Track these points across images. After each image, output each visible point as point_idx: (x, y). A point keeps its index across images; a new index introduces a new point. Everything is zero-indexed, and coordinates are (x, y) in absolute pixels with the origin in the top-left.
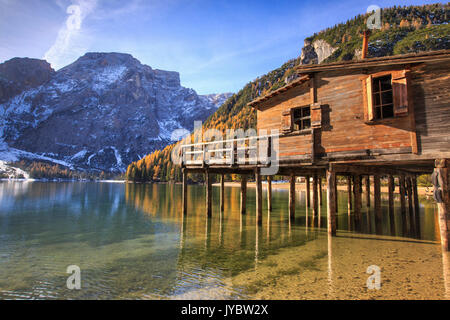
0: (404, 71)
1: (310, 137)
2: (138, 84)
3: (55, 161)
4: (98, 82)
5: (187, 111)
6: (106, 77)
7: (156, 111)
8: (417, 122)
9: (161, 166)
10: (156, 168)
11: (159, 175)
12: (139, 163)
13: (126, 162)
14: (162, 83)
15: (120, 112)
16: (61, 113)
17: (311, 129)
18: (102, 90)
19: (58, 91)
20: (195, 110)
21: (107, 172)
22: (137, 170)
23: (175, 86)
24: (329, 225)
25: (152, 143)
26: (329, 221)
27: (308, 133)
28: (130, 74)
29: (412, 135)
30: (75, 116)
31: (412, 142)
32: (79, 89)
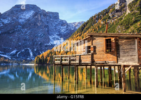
0: (114, 38)
1: (90, 56)
2: (40, 19)
3: (2, 55)
4: (21, 18)
5: (63, 31)
6: (25, 16)
7: (48, 31)
8: (117, 54)
9: (51, 57)
10: (49, 58)
11: (50, 61)
12: (40, 56)
13: (35, 55)
14: (51, 18)
15: (31, 32)
16: (5, 33)
17: (91, 54)
18: (23, 22)
19: (3, 23)
20: (66, 30)
21: (26, 60)
22: (40, 59)
23: (57, 19)
24: (96, 84)
25: (46, 46)
26: (96, 83)
27: (90, 55)
28: (35, 14)
29: (116, 57)
30: (11, 34)
31: (116, 60)
32: (13, 22)
